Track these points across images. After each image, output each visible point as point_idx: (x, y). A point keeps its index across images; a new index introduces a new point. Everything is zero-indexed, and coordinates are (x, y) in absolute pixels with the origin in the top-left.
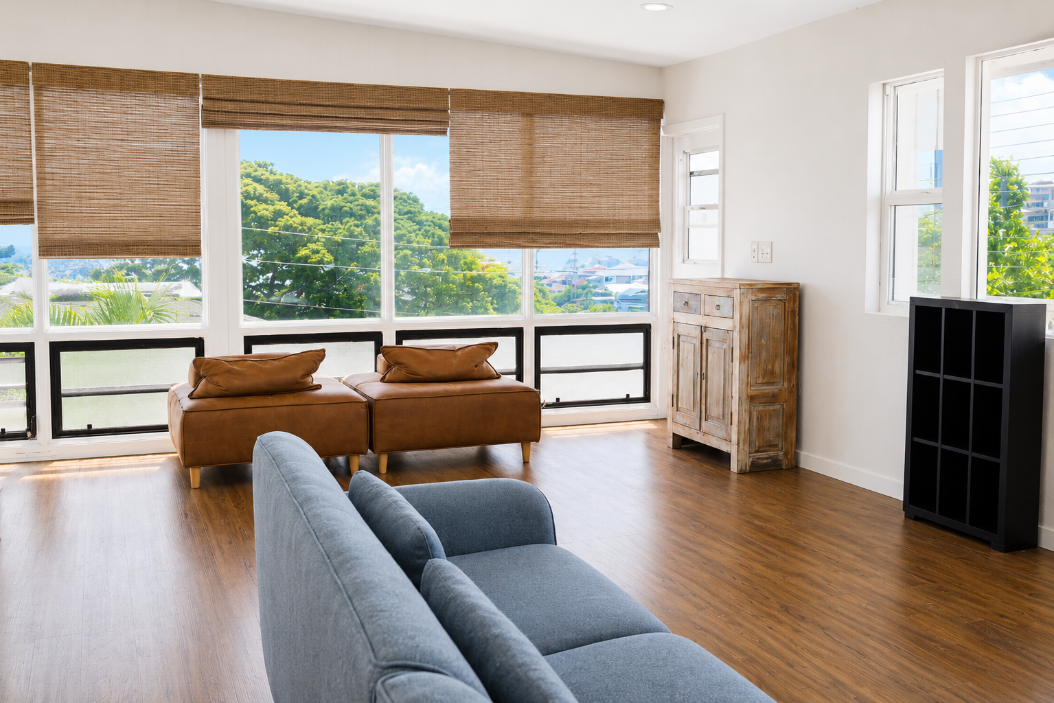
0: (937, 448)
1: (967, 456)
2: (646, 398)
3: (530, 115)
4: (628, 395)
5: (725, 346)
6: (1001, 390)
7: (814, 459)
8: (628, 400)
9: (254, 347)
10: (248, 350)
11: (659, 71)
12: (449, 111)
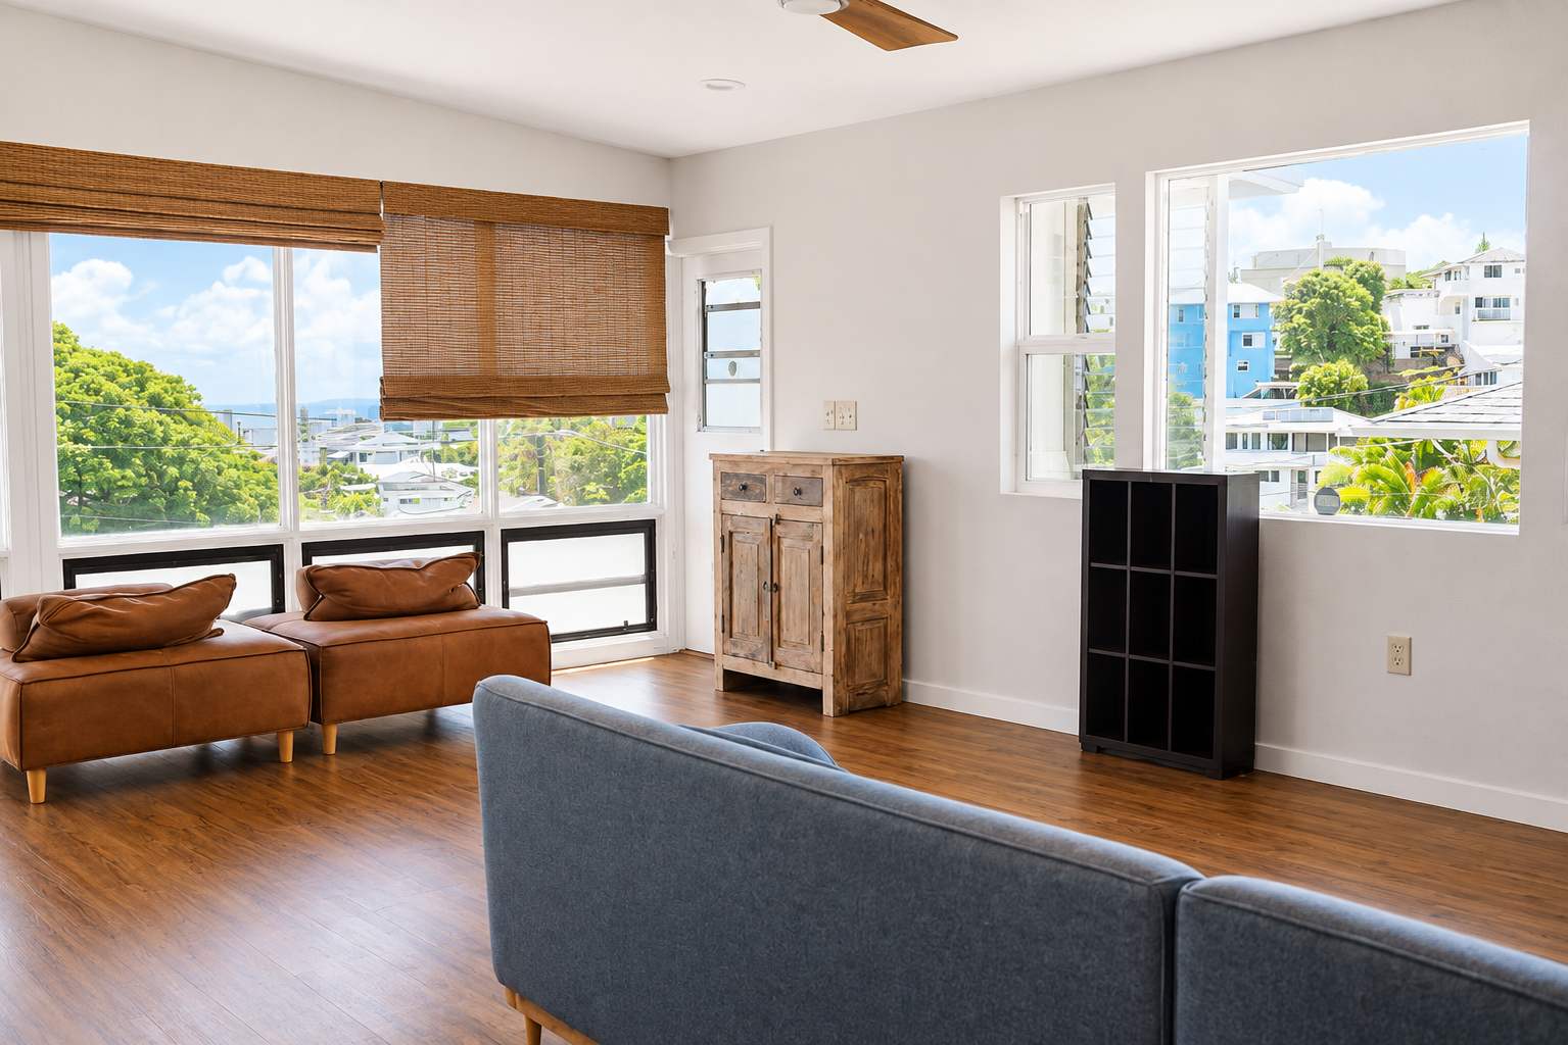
0: (1124, 659)
1: (1168, 665)
2: (651, 625)
3: (490, 224)
4: (626, 622)
5: (809, 545)
6: (1214, 581)
7: (929, 689)
8: (626, 629)
9: (78, 578)
10: (69, 583)
11: (668, 163)
12: (381, 215)
